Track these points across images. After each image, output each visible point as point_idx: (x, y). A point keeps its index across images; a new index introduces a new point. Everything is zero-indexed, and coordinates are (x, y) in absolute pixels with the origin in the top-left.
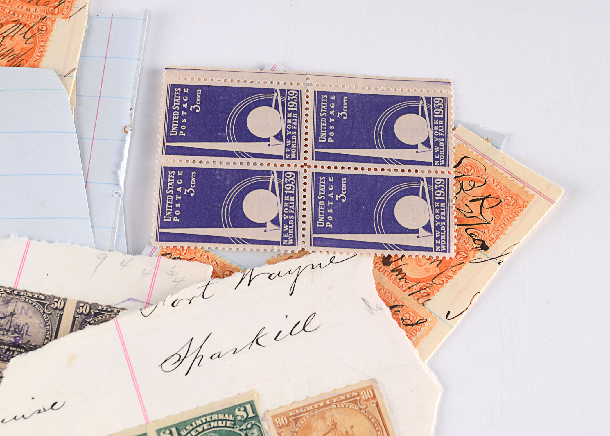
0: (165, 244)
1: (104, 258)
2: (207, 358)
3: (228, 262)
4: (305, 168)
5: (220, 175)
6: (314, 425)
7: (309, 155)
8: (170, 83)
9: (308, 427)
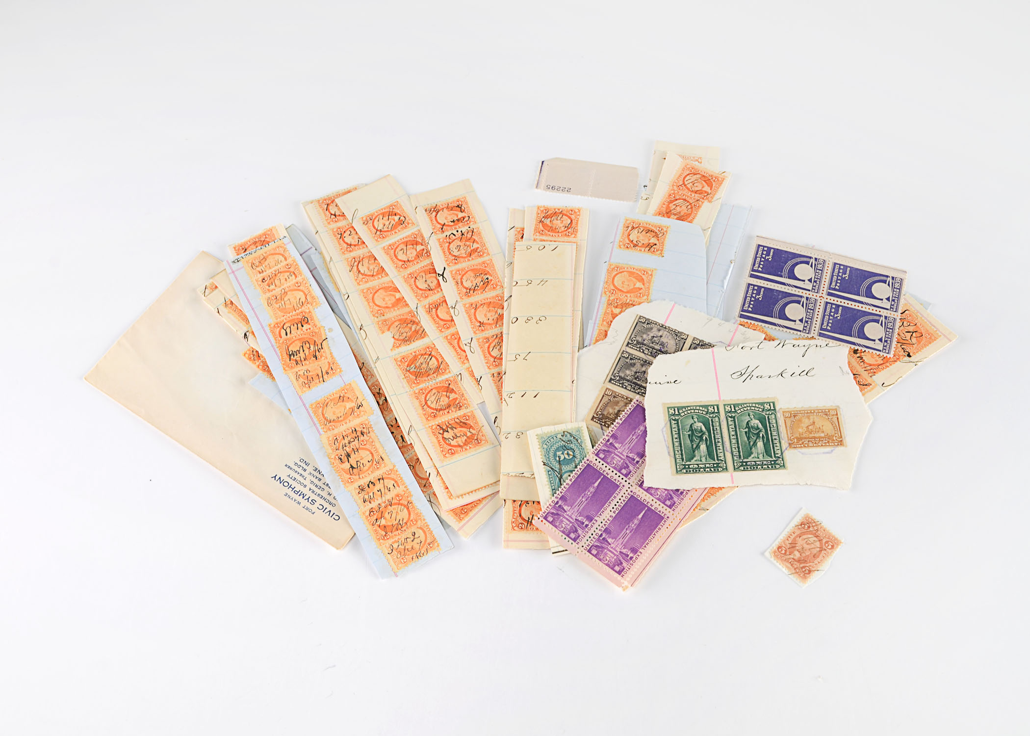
0: (742, 320)
1: (711, 320)
2: (754, 377)
3: (773, 336)
4: (821, 298)
5: (776, 292)
6: (803, 420)
7: (825, 292)
8: (758, 244)
9: (800, 421)
